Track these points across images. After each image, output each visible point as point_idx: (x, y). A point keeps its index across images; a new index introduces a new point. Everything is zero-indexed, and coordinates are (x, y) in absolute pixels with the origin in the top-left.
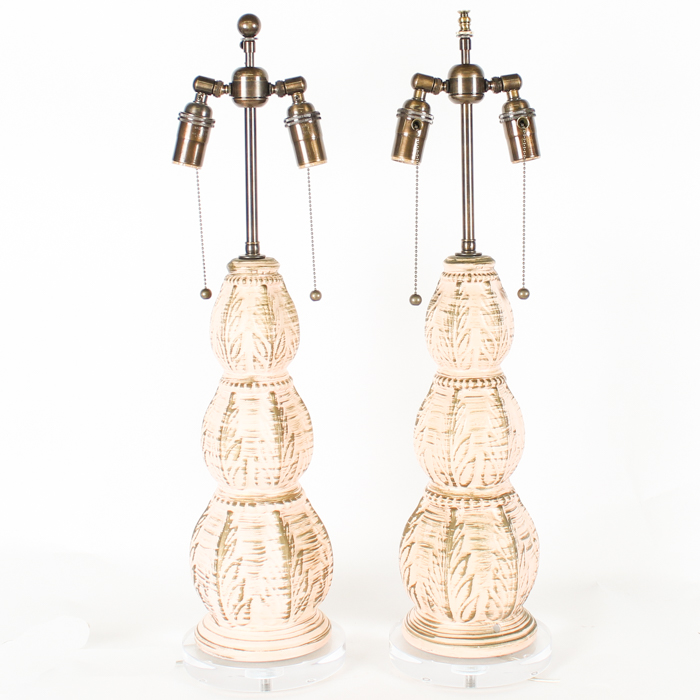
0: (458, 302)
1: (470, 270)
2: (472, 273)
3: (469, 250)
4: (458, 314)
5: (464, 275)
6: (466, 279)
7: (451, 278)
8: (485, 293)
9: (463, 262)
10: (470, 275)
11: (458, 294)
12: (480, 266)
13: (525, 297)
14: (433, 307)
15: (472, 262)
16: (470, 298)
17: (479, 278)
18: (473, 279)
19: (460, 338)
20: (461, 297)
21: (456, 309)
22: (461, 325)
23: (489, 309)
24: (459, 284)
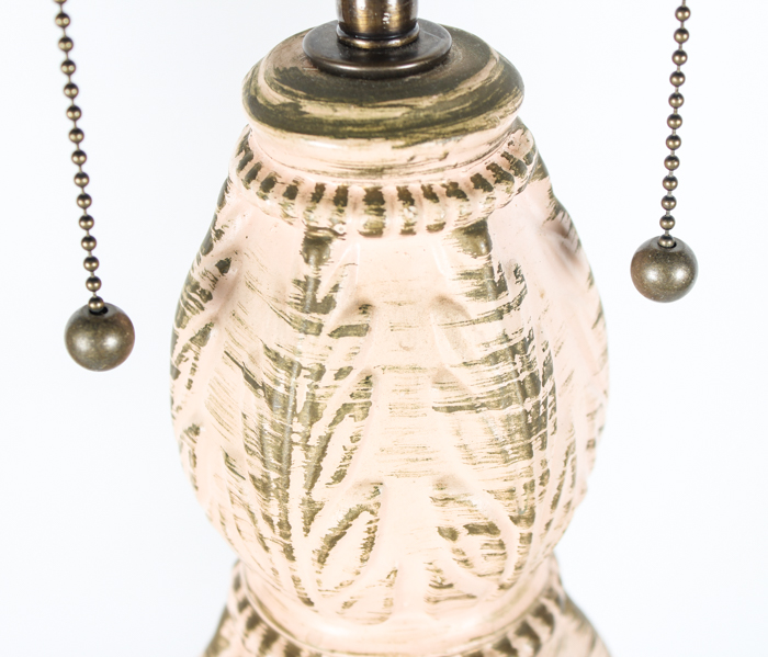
0: (309, 350)
1: (379, 171)
2: (389, 186)
3: (379, 33)
4: (314, 413)
5: (341, 198)
6: (356, 219)
7: (275, 200)
8: (459, 290)
9: (337, 130)
10: (375, 199)
11: (312, 303)
12: (433, 148)
13: (667, 292)
14: (196, 322)
15: (390, 132)
16: (378, 321)
17: (428, 213)
18: (396, 217)
19: (325, 524)
20: (331, 320)
21: (303, 385)
22: (330, 466)
23: (478, 382)
24: (316, 244)
